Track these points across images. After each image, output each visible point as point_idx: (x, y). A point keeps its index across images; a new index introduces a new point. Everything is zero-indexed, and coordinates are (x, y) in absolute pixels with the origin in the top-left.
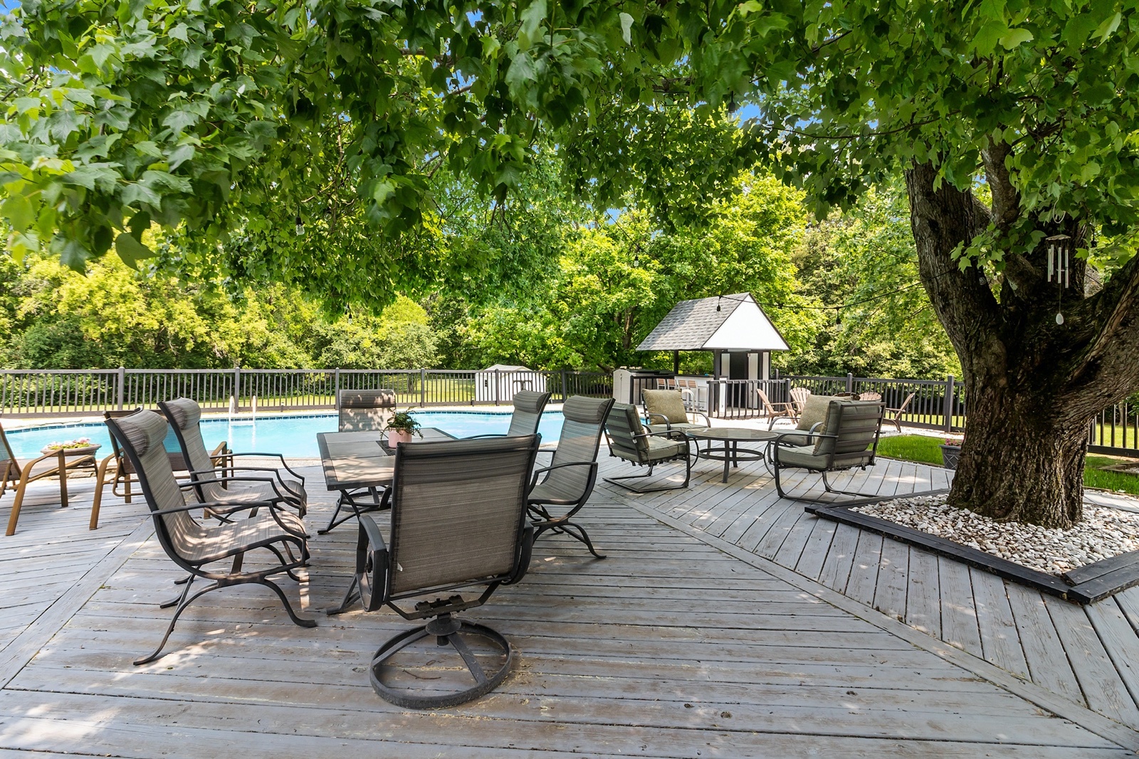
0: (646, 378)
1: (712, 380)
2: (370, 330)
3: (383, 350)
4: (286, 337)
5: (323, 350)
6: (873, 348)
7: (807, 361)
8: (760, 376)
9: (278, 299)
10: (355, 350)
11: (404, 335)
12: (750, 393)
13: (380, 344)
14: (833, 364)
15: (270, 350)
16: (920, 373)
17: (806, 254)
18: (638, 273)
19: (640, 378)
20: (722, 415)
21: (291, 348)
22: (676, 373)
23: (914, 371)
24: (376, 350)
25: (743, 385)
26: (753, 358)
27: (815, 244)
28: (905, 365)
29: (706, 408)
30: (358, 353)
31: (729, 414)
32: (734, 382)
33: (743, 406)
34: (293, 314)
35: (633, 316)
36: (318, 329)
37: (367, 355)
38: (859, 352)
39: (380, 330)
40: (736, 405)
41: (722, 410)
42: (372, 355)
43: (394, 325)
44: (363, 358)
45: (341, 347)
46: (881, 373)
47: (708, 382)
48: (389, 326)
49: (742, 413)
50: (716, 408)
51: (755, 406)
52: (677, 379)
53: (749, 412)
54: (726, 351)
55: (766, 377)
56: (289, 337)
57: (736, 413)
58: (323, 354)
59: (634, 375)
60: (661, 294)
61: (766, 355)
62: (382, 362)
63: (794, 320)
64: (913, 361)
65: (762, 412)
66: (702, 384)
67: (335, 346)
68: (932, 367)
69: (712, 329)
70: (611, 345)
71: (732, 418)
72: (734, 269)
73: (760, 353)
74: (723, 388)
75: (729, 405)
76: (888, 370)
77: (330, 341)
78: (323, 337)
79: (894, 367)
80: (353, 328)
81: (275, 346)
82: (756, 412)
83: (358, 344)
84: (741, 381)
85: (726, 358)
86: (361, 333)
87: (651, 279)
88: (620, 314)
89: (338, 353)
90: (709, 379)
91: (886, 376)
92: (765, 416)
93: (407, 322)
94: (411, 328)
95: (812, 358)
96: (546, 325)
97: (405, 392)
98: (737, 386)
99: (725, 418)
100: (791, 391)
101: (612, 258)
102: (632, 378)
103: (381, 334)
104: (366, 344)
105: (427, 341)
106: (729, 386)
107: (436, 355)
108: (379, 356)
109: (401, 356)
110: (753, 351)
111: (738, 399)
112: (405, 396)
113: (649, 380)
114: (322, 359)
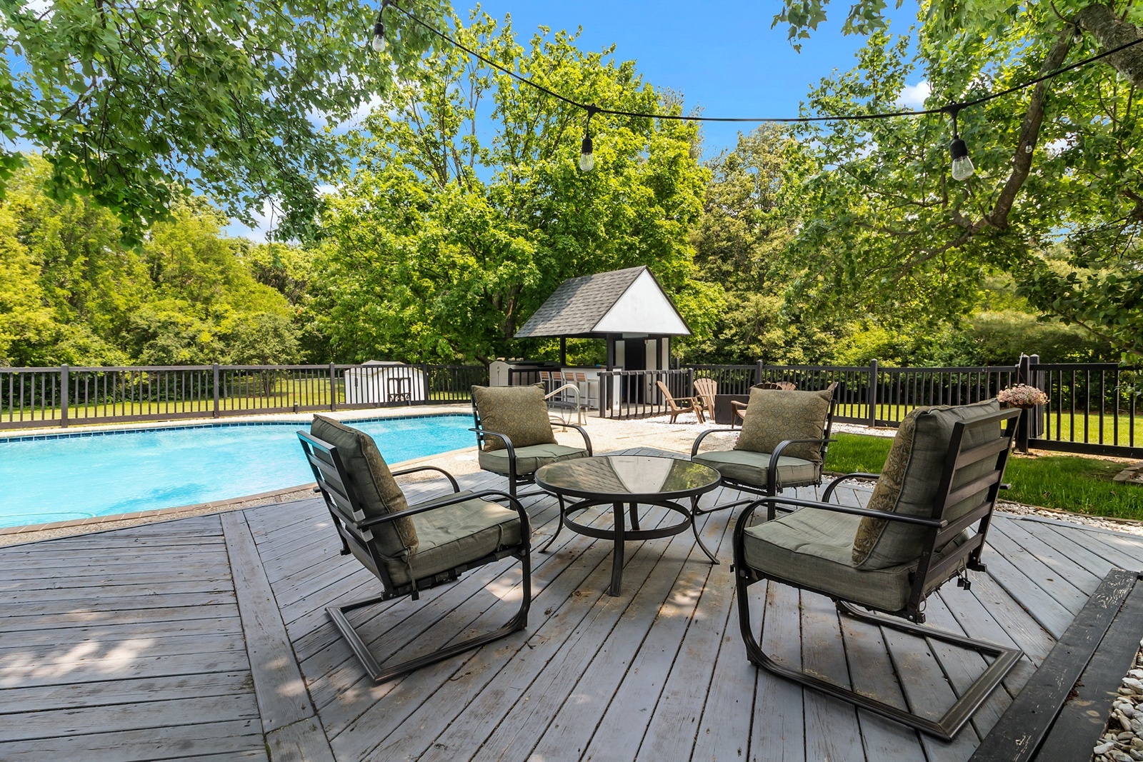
0: (528, 371)
1: (604, 371)
2: (210, 321)
3: (228, 345)
4: (89, 330)
5: (145, 346)
6: (768, 336)
7: (704, 351)
8: (659, 366)
9: (76, 282)
10: (189, 345)
11: (256, 326)
12: (649, 387)
13: (223, 338)
14: (731, 353)
15: (63, 345)
16: (811, 361)
17: (701, 239)
18: (520, 243)
19: (520, 371)
20: (616, 414)
21: (96, 343)
22: (564, 364)
23: (807, 359)
24: (219, 345)
25: (642, 378)
26: (651, 345)
27: (708, 229)
28: (797, 353)
29: (597, 406)
30: (194, 349)
31: (624, 412)
32: (630, 373)
33: (641, 402)
34: (100, 301)
35: (516, 300)
36: (138, 320)
37: (206, 351)
38: (755, 340)
39: (224, 322)
40: (633, 401)
41: (616, 407)
42: (213, 351)
43: (242, 315)
44: (201, 355)
45: (169, 342)
46: (776, 360)
47: (599, 374)
48: (235, 316)
49: (640, 410)
50: (610, 406)
51: (655, 402)
52: (564, 372)
53: (648, 409)
54: (618, 336)
55: (665, 367)
56: (95, 331)
57: (632, 411)
58: (145, 351)
59: (513, 367)
60: (545, 271)
61: (665, 341)
62: (228, 359)
63: (693, 304)
64: (805, 349)
65: (663, 409)
66: (592, 376)
67: (161, 341)
68: (822, 355)
69: (603, 309)
70: (490, 331)
71: (628, 417)
72: (626, 244)
73: (658, 337)
74: (617, 381)
75: (624, 401)
76: (782, 358)
77: (154, 336)
78: (144, 330)
79: (788, 355)
80: (188, 320)
81: (71, 342)
82: (656, 409)
83: (193, 338)
84: (638, 372)
85: (620, 345)
86: (198, 324)
87: (533, 251)
88: (501, 298)
89: (164, 349)
90: (599, 371)
91: (781, 363)
92: (666, 413)
93: (260, 313)
94: (266, 319)
95: (709, 348)
96: (405, 305)
97: (259, 395)
98: (633, 377)
99: (620, 418)
100: (695, 383)
101: (486, 223)
102: (511, 371)
103: (226, 326)
104: (205, 338)
105: (287, 334)
106: (624, 379)
107: (298, 351)
108: (222, 353)
109: (252, 352)
110: (652, 336)
111: (635, 394)
112: (258, 400)
113: (532, 374)
114: (144, 356)
